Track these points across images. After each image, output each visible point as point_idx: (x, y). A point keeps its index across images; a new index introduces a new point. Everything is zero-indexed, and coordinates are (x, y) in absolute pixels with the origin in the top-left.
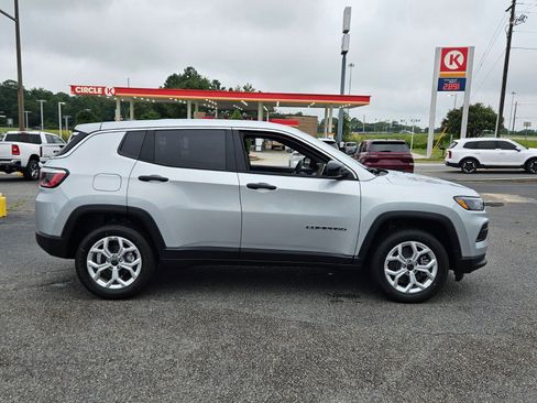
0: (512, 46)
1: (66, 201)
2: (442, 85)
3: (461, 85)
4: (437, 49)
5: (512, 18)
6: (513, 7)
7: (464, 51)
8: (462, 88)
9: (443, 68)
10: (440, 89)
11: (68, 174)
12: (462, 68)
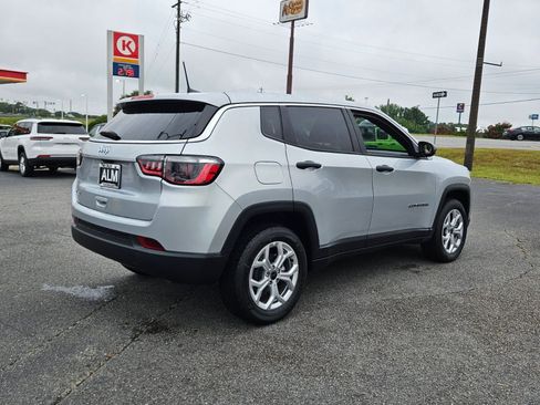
0: (181, 40)
1: (231, 203)
2: (117, 70)
3: (135, 72)
4: (109, 32)
5: (179, 15)
6: (179, 4)
7: (135, 38)
8: (136, 75)
9: (117, 53)
10: (115, 73)
11: (222, 165)
12: (135, 55)
